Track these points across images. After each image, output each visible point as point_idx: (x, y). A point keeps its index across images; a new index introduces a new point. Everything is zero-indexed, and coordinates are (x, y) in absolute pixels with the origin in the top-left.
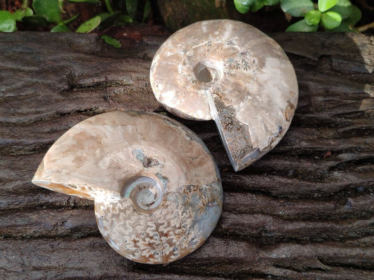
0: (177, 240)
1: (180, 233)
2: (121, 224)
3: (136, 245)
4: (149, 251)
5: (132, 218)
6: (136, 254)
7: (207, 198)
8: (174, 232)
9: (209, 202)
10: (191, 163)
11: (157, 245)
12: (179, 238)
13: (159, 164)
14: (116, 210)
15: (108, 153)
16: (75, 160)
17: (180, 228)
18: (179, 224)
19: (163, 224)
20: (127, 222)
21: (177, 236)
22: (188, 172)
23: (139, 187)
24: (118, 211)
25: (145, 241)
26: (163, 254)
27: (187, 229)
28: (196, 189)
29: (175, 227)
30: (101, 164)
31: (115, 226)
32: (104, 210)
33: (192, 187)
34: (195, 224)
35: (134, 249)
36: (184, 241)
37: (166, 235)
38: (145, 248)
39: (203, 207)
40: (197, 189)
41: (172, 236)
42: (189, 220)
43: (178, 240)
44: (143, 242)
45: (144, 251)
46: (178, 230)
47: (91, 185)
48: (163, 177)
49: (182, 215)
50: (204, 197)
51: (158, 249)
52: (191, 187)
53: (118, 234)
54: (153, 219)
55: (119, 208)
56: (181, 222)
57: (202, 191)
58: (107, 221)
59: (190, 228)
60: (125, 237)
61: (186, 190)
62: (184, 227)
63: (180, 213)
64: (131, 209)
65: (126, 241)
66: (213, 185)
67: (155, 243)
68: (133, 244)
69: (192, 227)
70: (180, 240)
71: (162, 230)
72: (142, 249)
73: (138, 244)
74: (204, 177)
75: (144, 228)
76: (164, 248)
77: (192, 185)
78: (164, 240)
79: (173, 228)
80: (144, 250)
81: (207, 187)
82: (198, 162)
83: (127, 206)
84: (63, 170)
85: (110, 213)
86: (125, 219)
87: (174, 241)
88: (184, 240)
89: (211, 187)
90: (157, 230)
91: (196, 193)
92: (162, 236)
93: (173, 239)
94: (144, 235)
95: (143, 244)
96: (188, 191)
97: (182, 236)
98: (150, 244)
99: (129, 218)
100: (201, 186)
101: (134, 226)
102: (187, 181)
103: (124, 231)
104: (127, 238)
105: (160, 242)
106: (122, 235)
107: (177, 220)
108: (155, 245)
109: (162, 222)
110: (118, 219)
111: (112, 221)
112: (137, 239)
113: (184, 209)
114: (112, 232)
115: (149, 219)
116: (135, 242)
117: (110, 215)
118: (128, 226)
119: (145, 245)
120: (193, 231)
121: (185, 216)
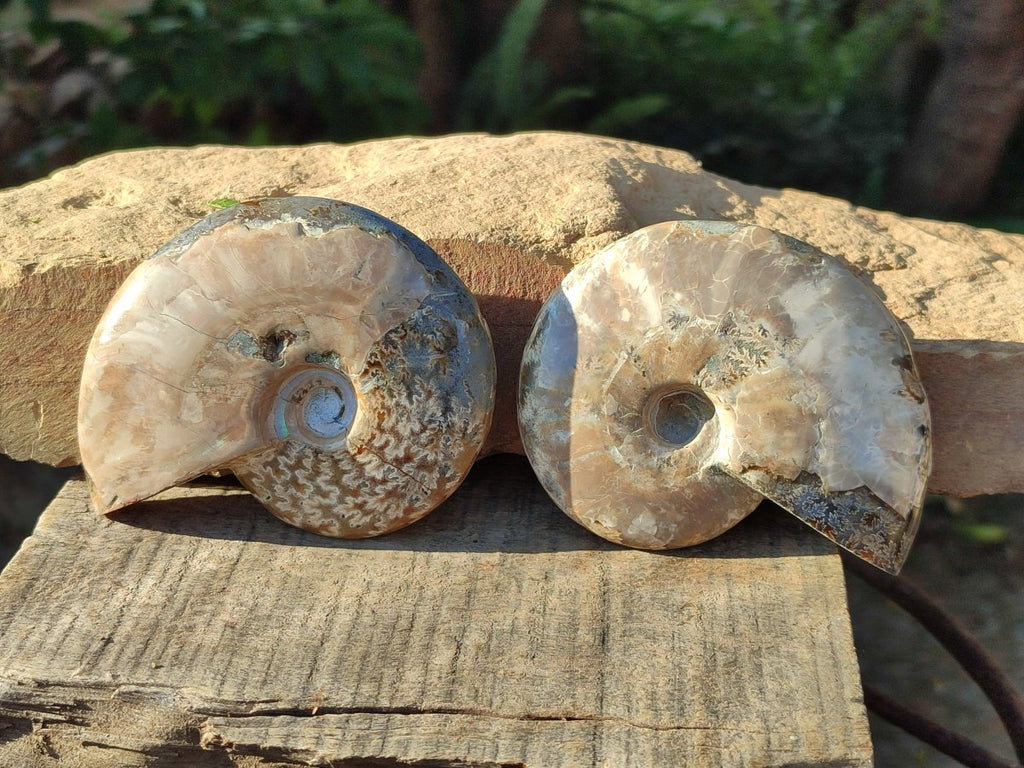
0: (434, 454)
1: (430, 438)
2: (312, 493)
3: (366, 511)
4: (398, 507)
5: (322, 470)
6: (377, 524)
7: (438, 334)
8: (418, 443)
9: (448, 339)
10: (356, 287)
11: (404, 487)
12: (436, 446)
13: (295, 335)
14: (283, 472)
15: (182, 384)
16: (135, 437)
17: (424, 429)
18: (417, 423)
19: (387, 443)
20: (319, 480)
21: (429, 447)
23: (293, 398)
24: (287, 471)
25: (378, 494)
26: (426, 493)
27: (440, 421)
28: (403, 333)
29: (413, 433)
30: (186, 415)
31: (304, 502)
32: (262, 484)
34: (449, 400)
35: (367, 519)
36: (450, 445)
37: (408, 458)
38: (385, 505)
39: (442, 356)
40: (406, 331)
41: (421, 453)
42: (431, 402)
43: (436, 453)
44: (374, 499)
45: (389, 512)
46: (423, 435)
48: (323, 356)
49: (411, 402)
50: (430, 337)
51: (412, 493)
52: (391, 335)
53: (319, 513)
54: (361, 446)
55: (286, 465)
56: (418, 416)
57: (418, 327)
58: (283, 500)
59: (444, 414)
60: (335, 510)
61: (385, 351)
62: (430, 422)
63: (404, 401)
64: (308, 452)
65: (343, 516)
66: (433, 297)
67: (398, 486)
68: (360, 512)
69: (447, 410)
70: (442, 449)
71: (394, 455)
72: (381, 510)
73: (368, 507)
74: (405, 296)
75: (358, 473)
76: (421, 483)
77: (390, 332)
78: (411, 470)
79: (412, 438)
80: (386, 510)
81: (424, 311)
82: (371, 273)
84: (130, 471)
85: (277, 484)
86: (311, 478)
87: (430, 458)
88: (448, 443)
89: (431, 304)
90: (384, 461)
91: (409, 341)
92: (402, 465)
93: (426, 456)
94: (367, 486)
95: (376, 502)
96: (391, 348)
97: (439, 440)
98: (390, 494)
99: (318, 473)
100: (411, 319)
101: (336, 481)
102: (374, 331)
103: (326, 501)
104: (339, 509)
105: (404, 479)
106: (327, 510)
107: (409, 419)
108: (399, 490)
109: (382, 442)
110: (300, 487)
111: (292, 496)
112: (359, 500)
113: (408, 388)
114: (306, 516)
115: (356, 451)
116: (360, 506)
117: (278, 488)
118: (325, 488)
119: (382, 500)
120: (454, 414)
121: (417, 400)
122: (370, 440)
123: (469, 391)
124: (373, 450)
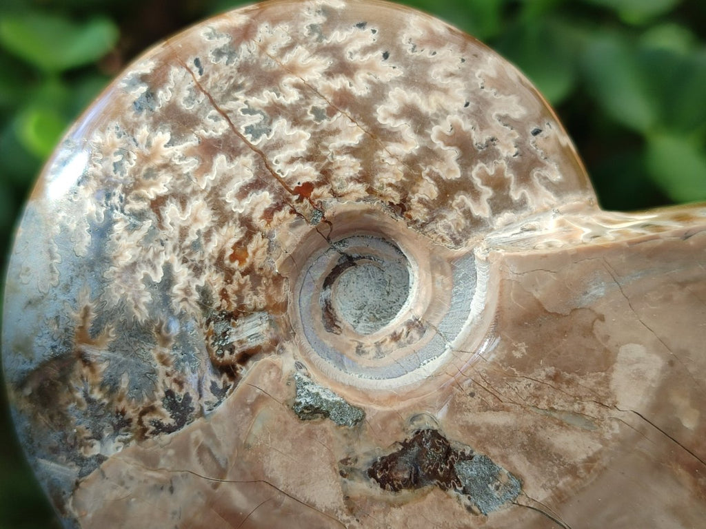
0: (153, 143)
1: (151, 180)
2: (437, 123)
3: (334, 56)
4: (263, 48)
5: (401, 168)
7: (80, 395)
8: (180, 176)
9: (64, 379)
11: (236, 87)
12: (145, 159)
13: (372, 474)
14: (488, 181)
15: (641, 433)
17: (158, 204)
18: (168, 221)
19: (243, 193)
20: (411, 144)
21: (159, 161)
22: (216, 486)
24: (478, 182)
25: (297, 86)
26: (197, 62)
27: (122, 211)
28: (147, 419)
29: (183, 201)
30: (654, 366)
31: (461, 105)
32: (542, 165)
33: (168, 420)
34: (92, 250)
35: (337, 37)
36: (116, 154)
37: (209, 149)
38: (289, 57)
39: (83, 347)
40: (140, 422)
41: (179, 154)
42: (127, 257)
43: (149, 145)
44: (307, 78)
45: (284, 41)
46: (162, 190)
47: (660, 242)
48: (326, 414)
49: (168, 268)
50: (97, 395)
51: (226, 70)
52: (172, 421)
53: (436, 75)
54: (300, 200)
55: (476, 195)
56: (162, 235)
57: (116, 421)
58: (505, 120)
59: (110, 223)
60: (400, 72)
62: (140, 216)
63: (182, 273)
64: (419, 213)
65: (386, 56)
66: (76, 469)
67: (250, 93)
68: (347, 56)
69: (102, 231)
70: (136, 149)
71: (237, 163)
72: (300, 49)
73: (325, 63)
74: (128, 492)
75: (325, 143)
76: (199, 87)
77: (169, 430)
78: (212, 121)
79: (189, 190)
80: (290, 47)
81: (97, 449)
83: (442, 217)
85: (507, 159)
86: (429, 153)
87: (164, 136)
88: (118, 158)
89: (82, 459)
90: (262, 157)
91: (140, 400)
92: (226, 137)
93: (171, 143)
94: (315, 110)
95: (304, 70)
96: (180, 395)
97: (135, 172)
98: (271, 79)
99: (412, 163)
100: (126, 442)
101: (377, 135)
102: (202, 440)
103: (413, 97)
104: (389, 72)
105: (229, 105)
106: (417, 79)
107: (184, 232)
108: (248, 84)
109: (253, 197)
110: (461, 141)
111: (482, 124)
112: (339, 83)
113: (166, 300)
114: (465, 75)
115: (316, 191)
116: (344, 69)
117: (507, 150)
118: (404, 127)
119: (292, 69)
120: (89, 218)
121: (154, 268)
122: (279, 208)
123: (52, 258)
124: (277, 185)
